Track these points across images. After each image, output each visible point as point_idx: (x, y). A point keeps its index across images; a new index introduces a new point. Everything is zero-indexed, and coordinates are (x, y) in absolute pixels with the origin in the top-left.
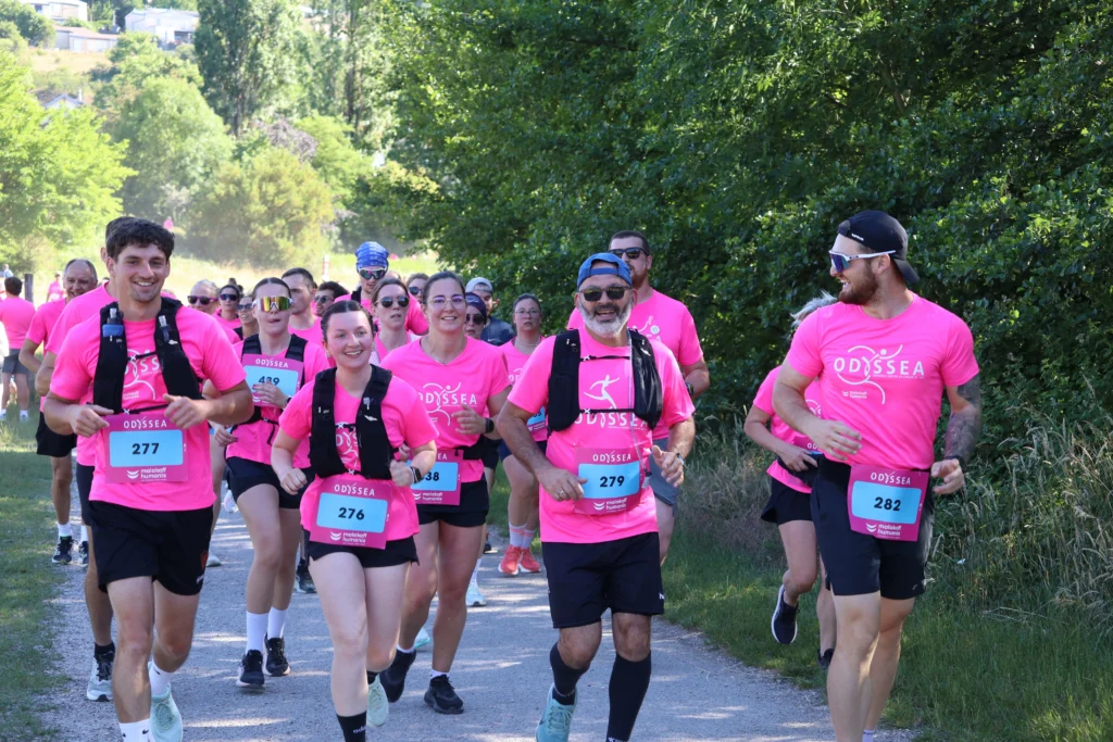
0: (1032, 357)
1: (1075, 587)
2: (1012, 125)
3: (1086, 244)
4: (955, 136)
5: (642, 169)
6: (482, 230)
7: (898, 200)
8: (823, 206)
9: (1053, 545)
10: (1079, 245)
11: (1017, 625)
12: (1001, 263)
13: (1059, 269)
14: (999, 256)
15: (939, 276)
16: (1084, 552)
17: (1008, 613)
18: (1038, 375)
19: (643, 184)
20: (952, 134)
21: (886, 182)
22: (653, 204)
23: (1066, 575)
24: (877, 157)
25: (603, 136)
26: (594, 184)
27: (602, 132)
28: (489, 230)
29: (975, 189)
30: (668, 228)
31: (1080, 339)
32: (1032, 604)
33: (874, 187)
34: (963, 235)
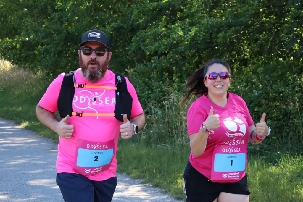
0: (171, 73)
1: (183, 139)
2: (165, 7)
3: (186, 43)
4: (149, 10)
5: (56, 15)
6: (4, 30)
7: (132, 27)
8: (111, 28)
9: (177, 127)
10: (184, 43)
11: (167, 149)
12: (163, 47)
13: (179, 50)
14: (162, 45)
15: (145, 50)
16: (186, 129)
17: (164, 146)
18: (172, 79)
19: (56, 20)
20: (148, 9)
21: (129, 22)
22: (60, 25)
23: (180, 135)
24: (126, 14)
25: (44, 4)
26: (41, 19)
27: (44, 3)
28: (6, 30)
29: (154, 25)
30: (64, 33)
31: (184, 69)
32: (171, 143)
33: (125, 23)
34: (152, 39)
